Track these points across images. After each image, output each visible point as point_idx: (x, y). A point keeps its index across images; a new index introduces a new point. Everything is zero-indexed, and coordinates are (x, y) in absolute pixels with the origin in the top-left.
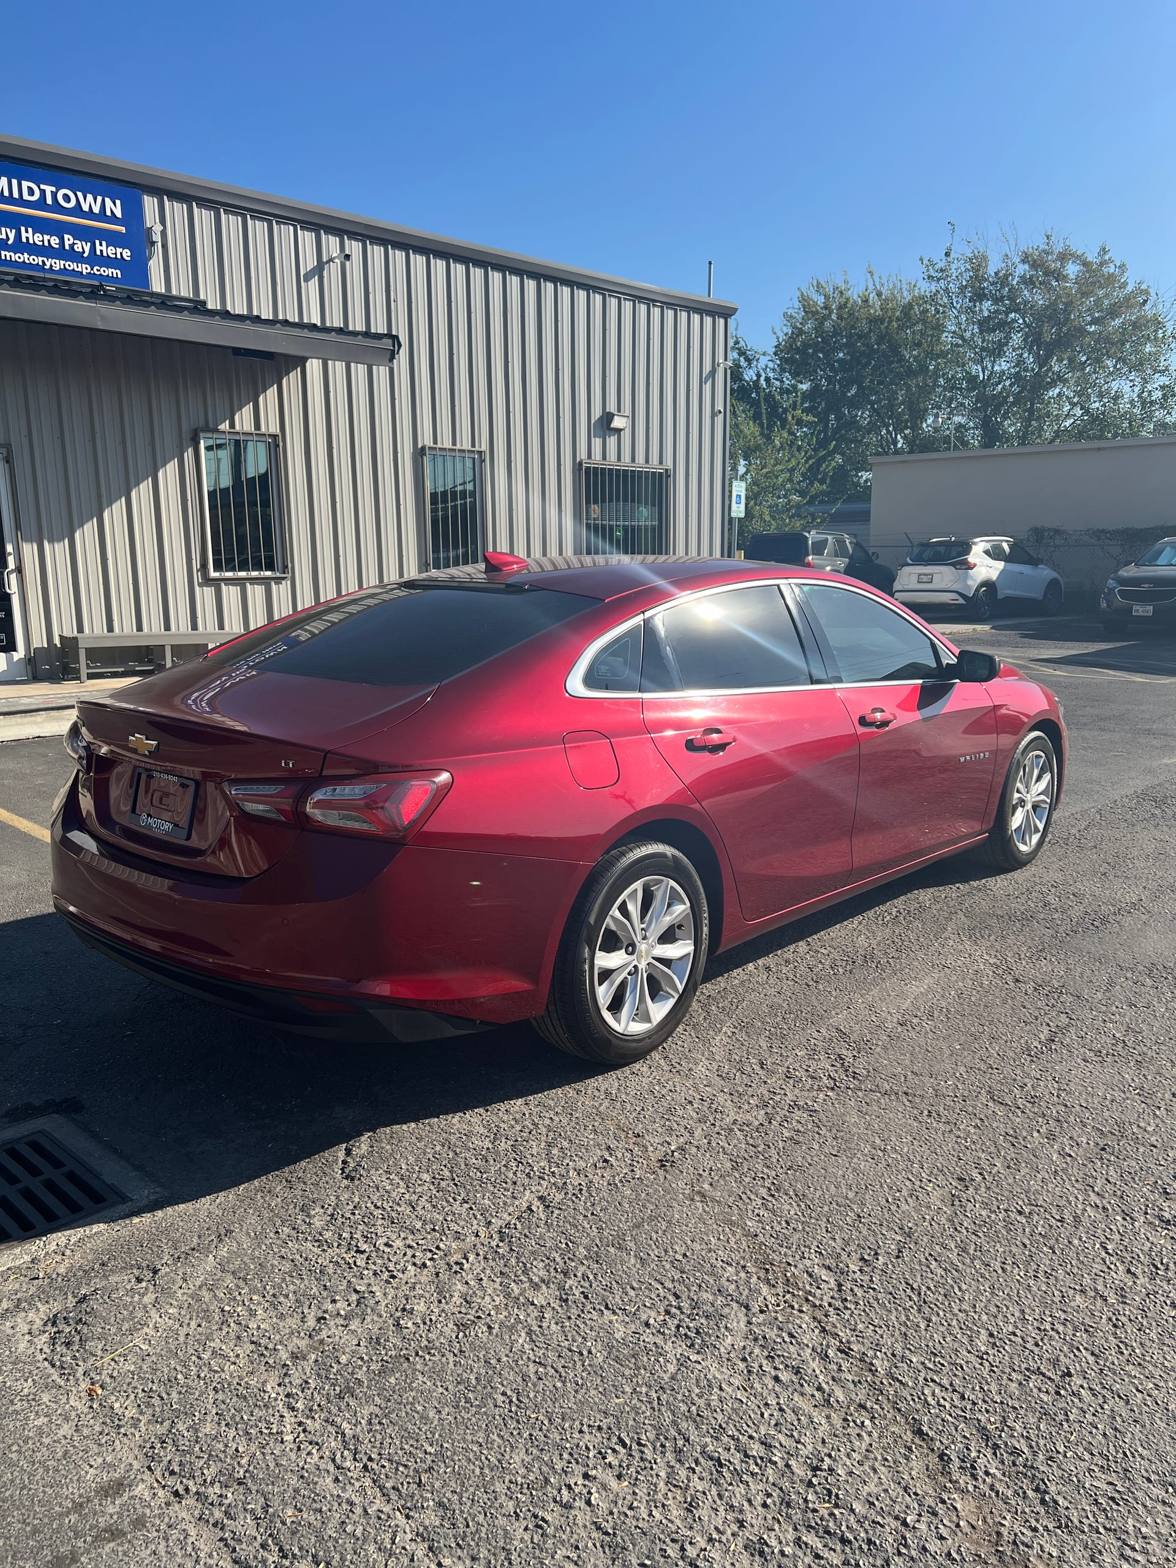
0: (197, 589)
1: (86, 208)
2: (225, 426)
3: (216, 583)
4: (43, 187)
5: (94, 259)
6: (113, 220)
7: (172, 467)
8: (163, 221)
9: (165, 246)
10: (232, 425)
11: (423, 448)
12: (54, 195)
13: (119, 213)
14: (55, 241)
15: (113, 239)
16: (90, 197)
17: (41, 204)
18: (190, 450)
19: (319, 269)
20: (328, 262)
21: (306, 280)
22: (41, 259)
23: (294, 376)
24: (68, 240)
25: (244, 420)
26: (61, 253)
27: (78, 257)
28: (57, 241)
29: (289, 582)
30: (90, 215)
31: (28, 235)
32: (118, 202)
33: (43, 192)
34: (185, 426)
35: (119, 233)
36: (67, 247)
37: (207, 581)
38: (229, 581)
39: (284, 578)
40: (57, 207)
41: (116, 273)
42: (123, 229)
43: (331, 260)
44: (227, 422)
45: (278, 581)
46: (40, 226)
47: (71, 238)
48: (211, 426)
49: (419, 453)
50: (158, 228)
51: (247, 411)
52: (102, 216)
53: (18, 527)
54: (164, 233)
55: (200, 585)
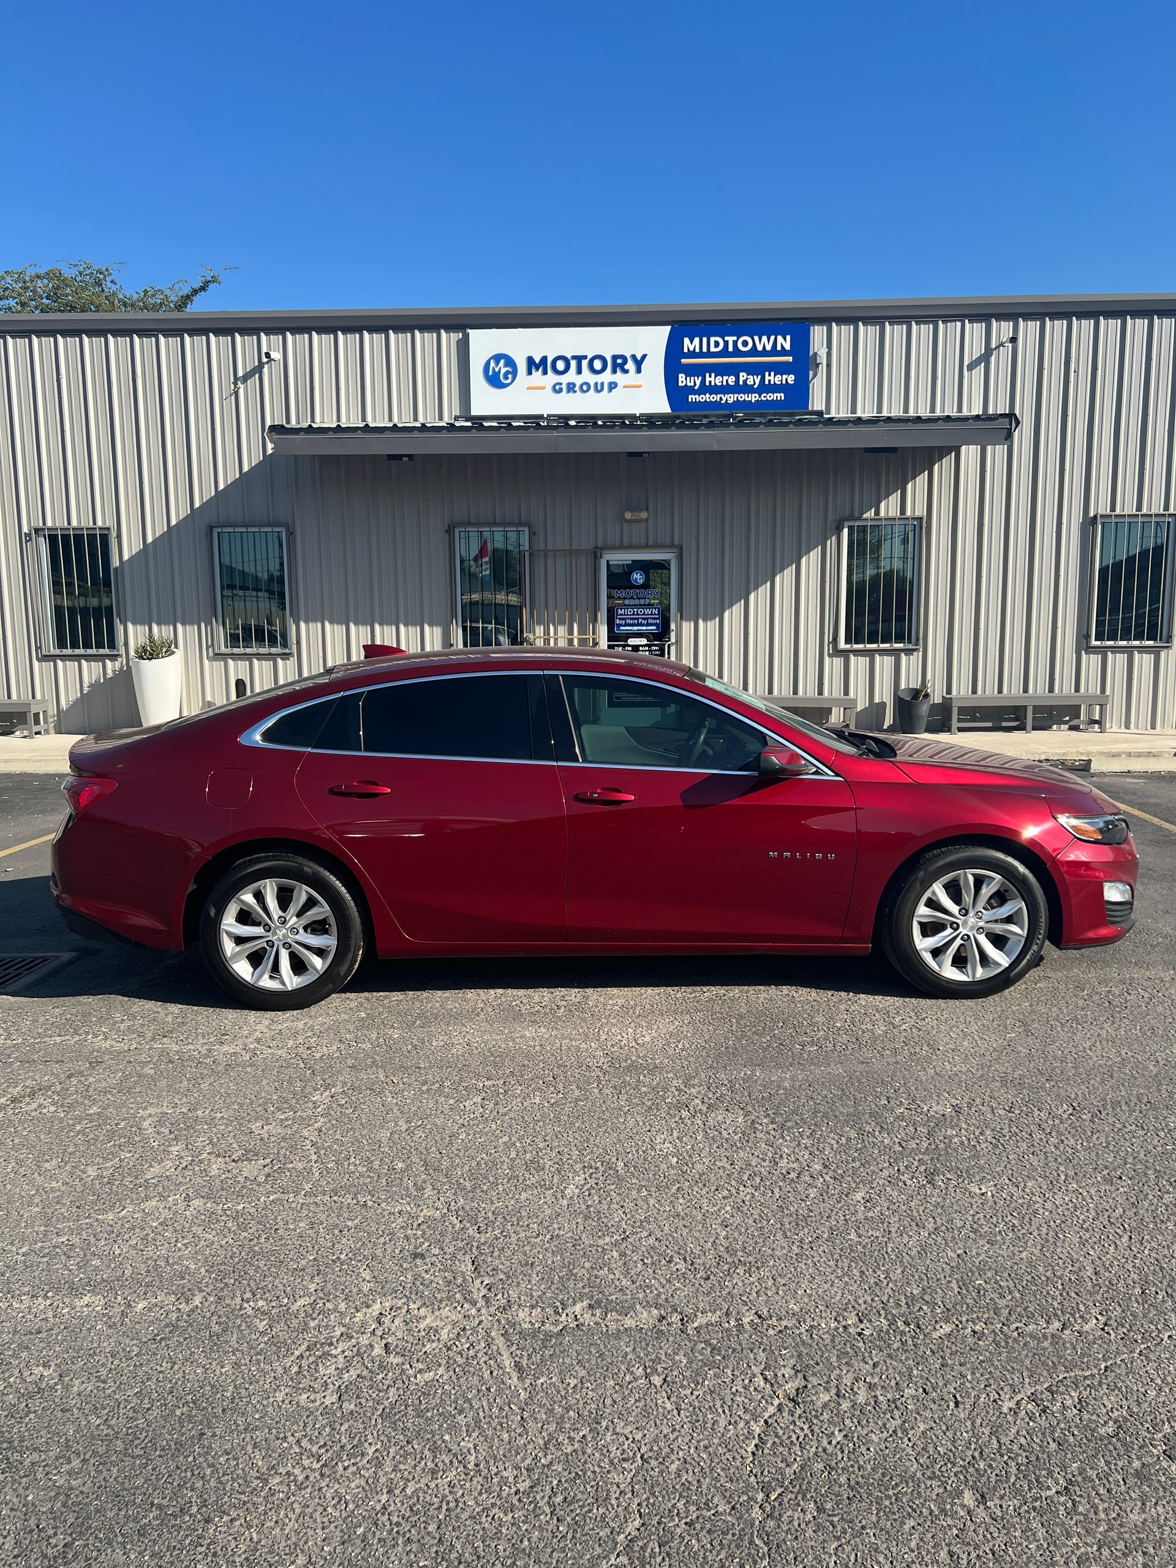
0: (827, 659)
1: (760, 348)
2: (871, 514)
3: (845, 654)
4: (726, 338)
5: (764, 388)
6: (784, 352)
7: (815, 554)
8: (829, 346)
9: (829, 365)
10: (877, 513)
11: (1095, 517)
12: (735, 343)
13: (788, 347)
14: (731, 380)
15: (779, 369)
16: (764, 338)
17: (724, 353)
18: (834, 538)
19: (985, 358)
20: (997, 347)
21: (971, 367)
22: (719, 396)
23: (948, 461)
24: (743, 376)
25: (889, 507)
26: (737, 389)
27: (747, 389)
28: (734, 379)
29: (921, 653)
30: (764, 353)
31: (712, 379)
32: (788, 337)
33: (726, 343)
34: (830, 517)
35: (787, 363)
36: (741, 383)
37: (837, 653)
38: (857, 653)
39: (915, 650)
40: (737, 353)
41: (781, 396)
42: (790, 359)
43: (1002, 345)
44: (873, 510)
45: (909, 652)
46: (720, 370)
47: (745, 374)
48: (856, 515)
49: (1089, 523)
50: (822, 353)
51: (894, 499)
52: (774, 352)
53: (680, 609)
54: (829, 354)
55: (830, 656)
